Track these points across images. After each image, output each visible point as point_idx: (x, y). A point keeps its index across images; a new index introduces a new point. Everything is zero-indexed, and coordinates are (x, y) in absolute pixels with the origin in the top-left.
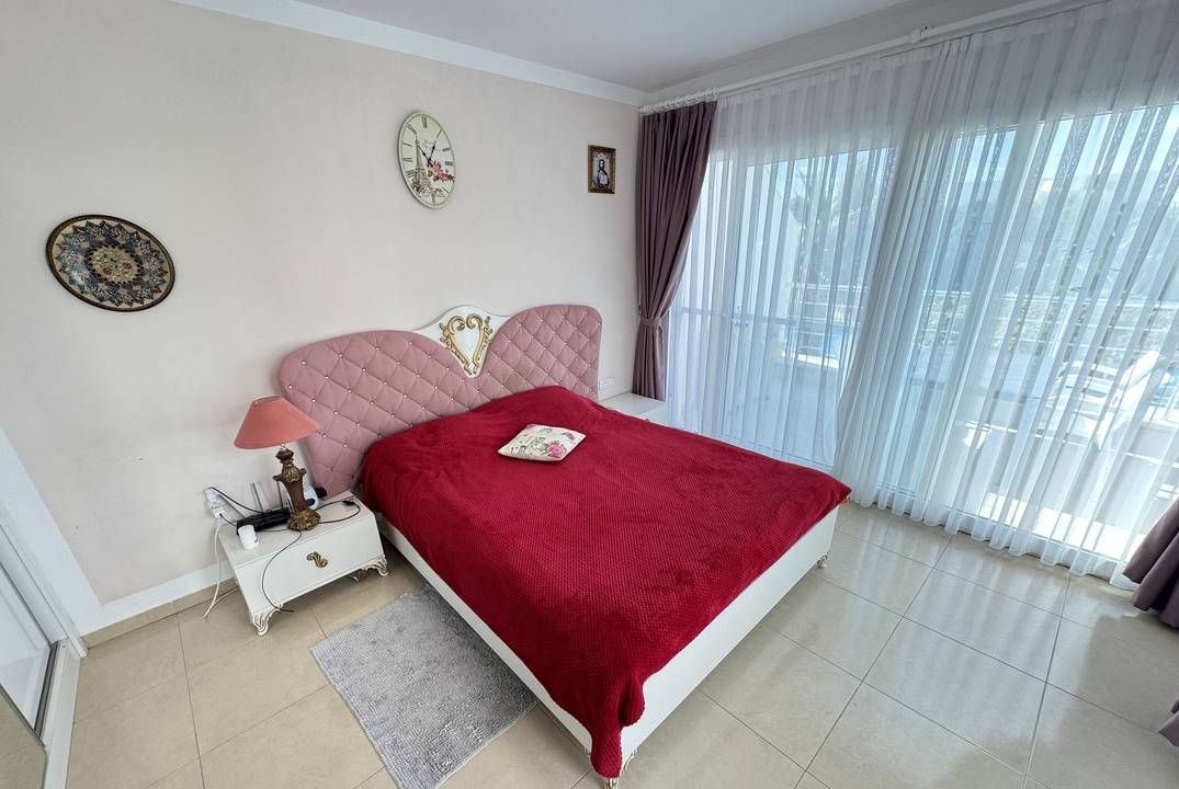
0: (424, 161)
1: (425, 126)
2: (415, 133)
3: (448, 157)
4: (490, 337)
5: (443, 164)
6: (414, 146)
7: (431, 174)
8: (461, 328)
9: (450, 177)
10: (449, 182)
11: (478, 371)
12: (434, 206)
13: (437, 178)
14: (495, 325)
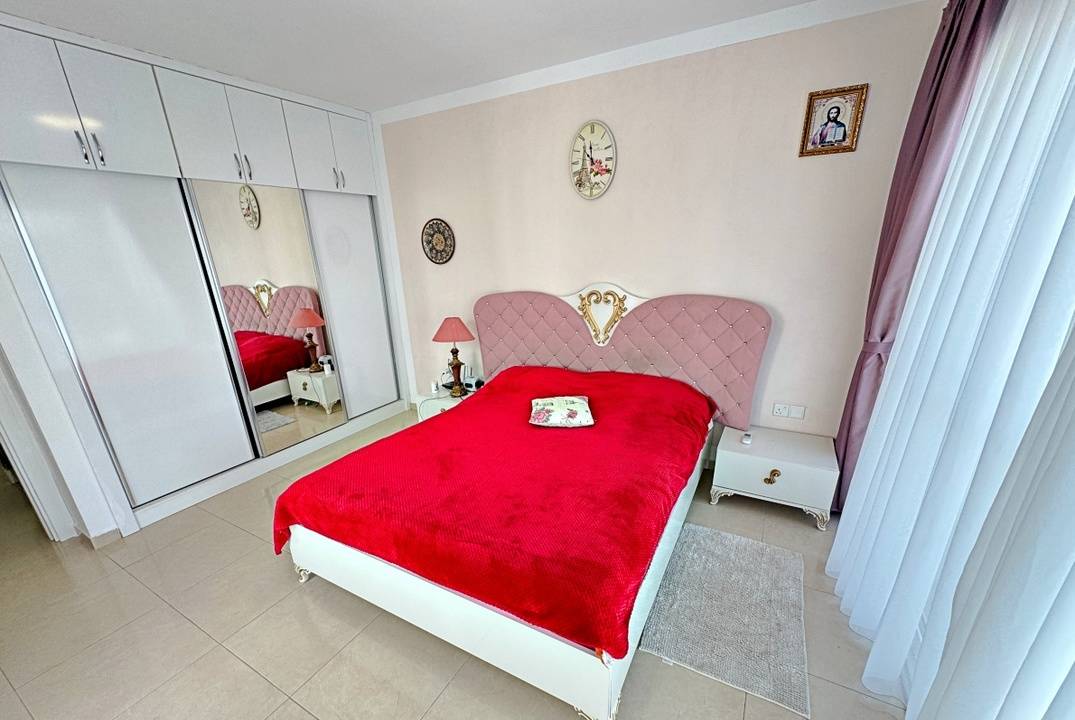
0: (588, 162)
1: (593, 132)
2: (584, 140)
3: (609, 153)
4: (624, 315)
5: (603, 160)
6: (582, 151)
7: (592, 170)
8: (597, 302)
9: (608, 171)
10: (608, 175)
11: (607, 342)
12: (592, 198)
13: (597, 174)
14: (631, 304)
